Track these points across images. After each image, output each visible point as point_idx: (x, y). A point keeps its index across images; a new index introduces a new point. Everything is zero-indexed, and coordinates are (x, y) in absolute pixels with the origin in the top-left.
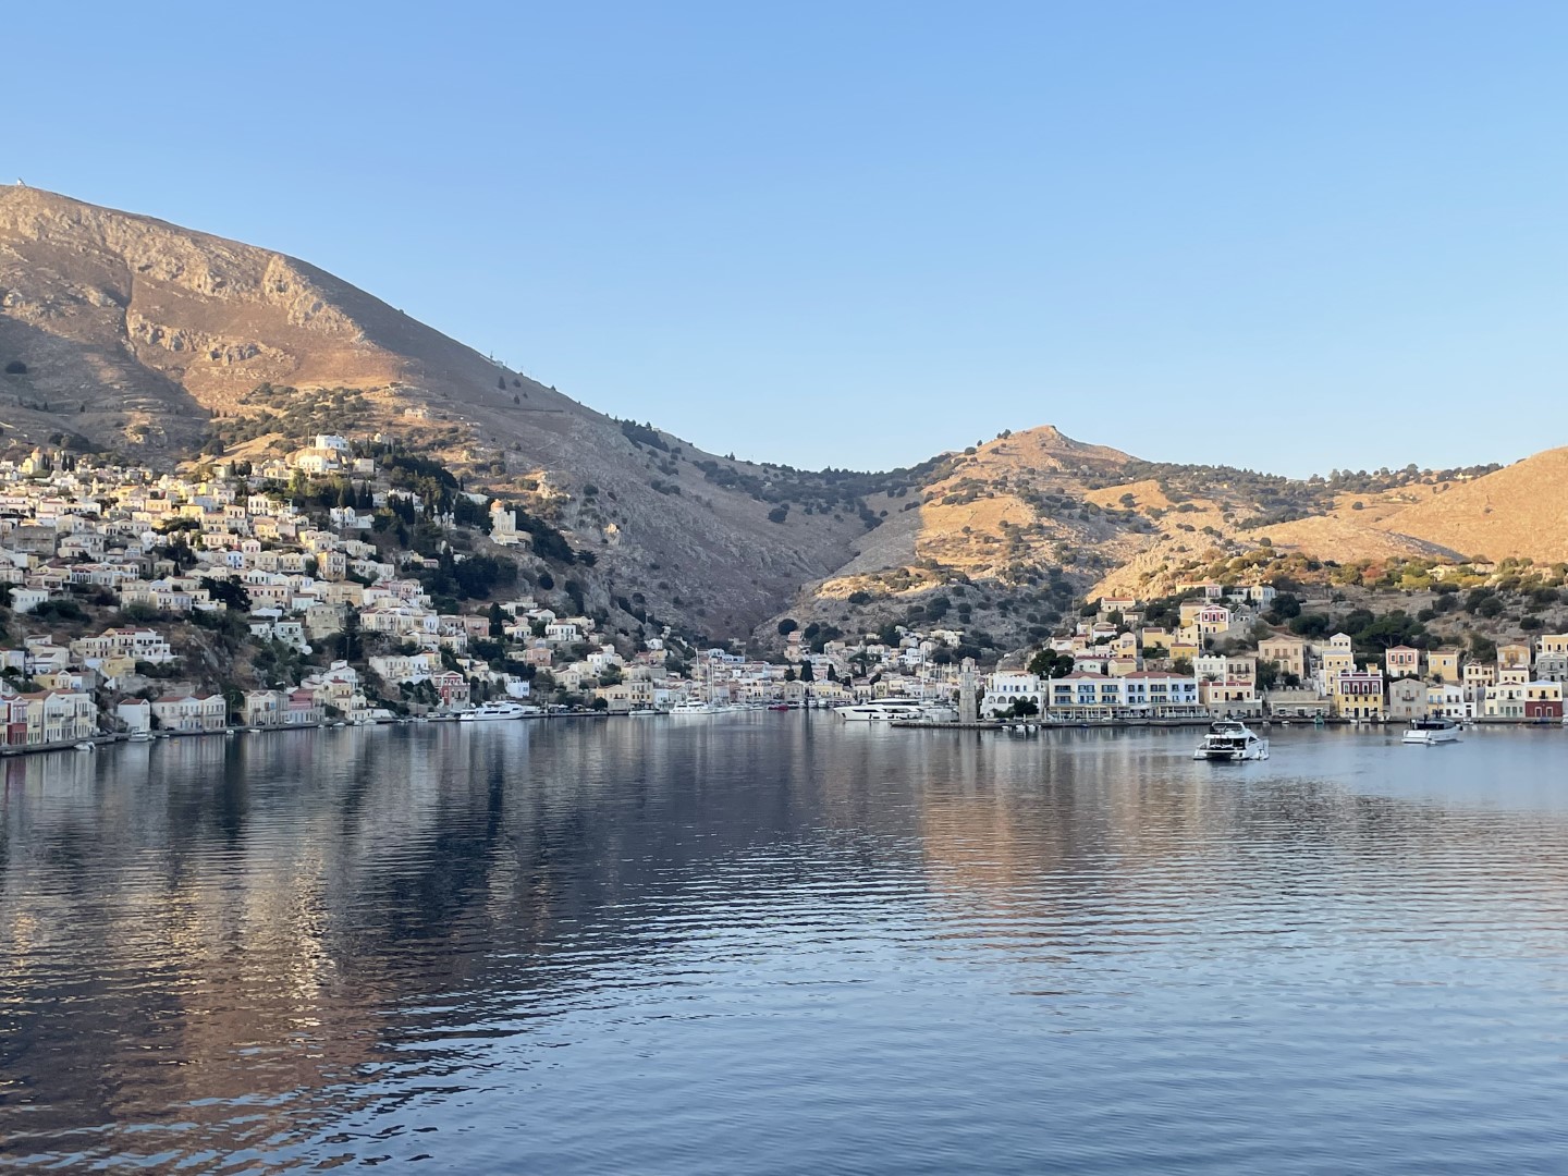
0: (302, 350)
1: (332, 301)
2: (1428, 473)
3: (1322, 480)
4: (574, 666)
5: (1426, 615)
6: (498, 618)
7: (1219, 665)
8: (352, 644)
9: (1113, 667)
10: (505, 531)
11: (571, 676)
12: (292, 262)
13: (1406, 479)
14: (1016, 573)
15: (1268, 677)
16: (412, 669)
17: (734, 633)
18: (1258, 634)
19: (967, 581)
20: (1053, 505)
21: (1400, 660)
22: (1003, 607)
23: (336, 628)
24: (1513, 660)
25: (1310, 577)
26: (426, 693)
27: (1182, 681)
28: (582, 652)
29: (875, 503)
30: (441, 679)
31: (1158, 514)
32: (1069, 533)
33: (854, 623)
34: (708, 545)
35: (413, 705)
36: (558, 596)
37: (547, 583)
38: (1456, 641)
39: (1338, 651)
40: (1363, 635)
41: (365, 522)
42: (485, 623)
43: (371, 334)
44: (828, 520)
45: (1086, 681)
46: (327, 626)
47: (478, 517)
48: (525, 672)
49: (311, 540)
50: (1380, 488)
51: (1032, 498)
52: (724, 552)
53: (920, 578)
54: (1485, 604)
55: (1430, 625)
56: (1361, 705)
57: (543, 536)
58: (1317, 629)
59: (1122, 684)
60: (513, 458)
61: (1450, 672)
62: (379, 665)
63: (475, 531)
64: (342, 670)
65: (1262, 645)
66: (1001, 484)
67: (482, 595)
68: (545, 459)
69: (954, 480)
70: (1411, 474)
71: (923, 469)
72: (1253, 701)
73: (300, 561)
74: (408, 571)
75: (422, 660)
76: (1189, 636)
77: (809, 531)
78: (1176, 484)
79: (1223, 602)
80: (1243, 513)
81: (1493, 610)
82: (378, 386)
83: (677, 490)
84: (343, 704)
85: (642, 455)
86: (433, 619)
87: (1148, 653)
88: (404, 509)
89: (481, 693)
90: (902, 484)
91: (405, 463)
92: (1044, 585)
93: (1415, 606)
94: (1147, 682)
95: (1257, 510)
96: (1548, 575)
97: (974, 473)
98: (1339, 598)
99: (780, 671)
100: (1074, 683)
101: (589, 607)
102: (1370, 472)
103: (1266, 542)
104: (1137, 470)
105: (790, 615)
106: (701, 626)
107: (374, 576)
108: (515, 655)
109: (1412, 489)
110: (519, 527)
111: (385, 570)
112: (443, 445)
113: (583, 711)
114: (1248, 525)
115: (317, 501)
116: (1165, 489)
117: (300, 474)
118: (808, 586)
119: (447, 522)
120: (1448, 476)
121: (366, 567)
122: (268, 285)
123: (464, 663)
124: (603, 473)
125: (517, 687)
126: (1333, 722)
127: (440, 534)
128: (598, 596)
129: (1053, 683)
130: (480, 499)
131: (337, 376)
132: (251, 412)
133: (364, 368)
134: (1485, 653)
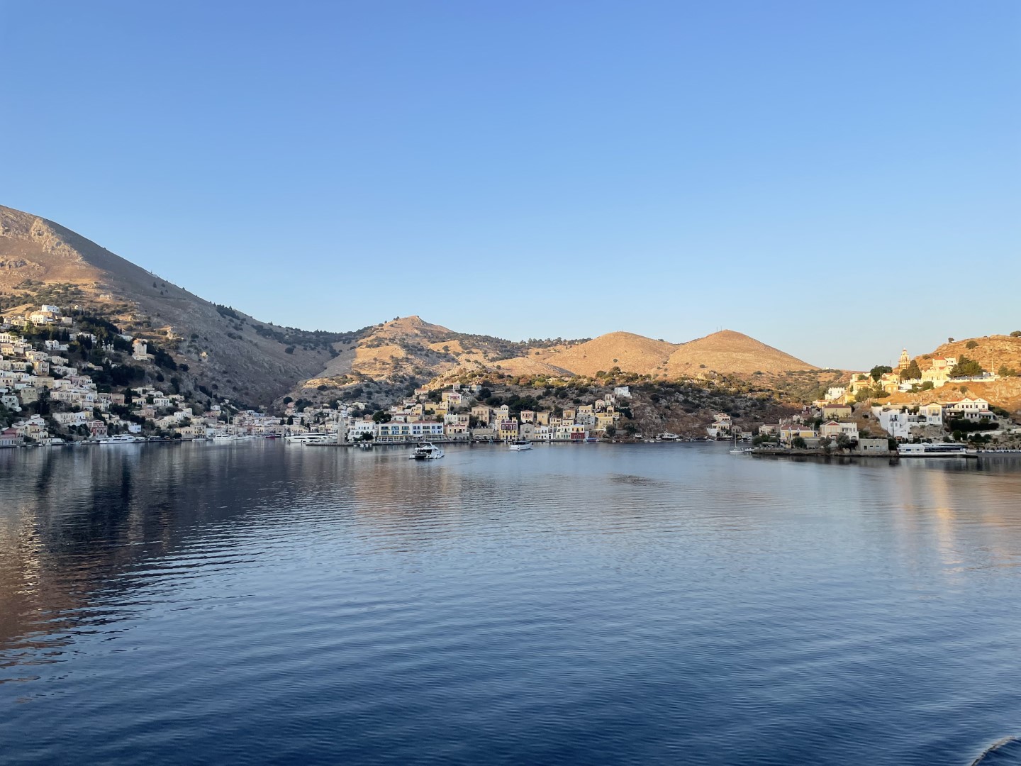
0: (49, 265)
1: (67, 242)
2: (565, 341)
3: (525, 342)
4: (166, 418)
5: (539, 398)
6: (129, 395)
7: (454, 418)
8: (44, 406)
9: (409, 418)
10: (140, 352)
11: (164, 423)
12: (45, 221)
13: (557, 343)
14: (395, 378)
15: (474, 423)
16: (77, 419)
17: (262, 403)
18: (473, 404)
19: (371, 380)
20: (413, 349)
21: (526, 415)
22: (387, 393)
23: (36, 399)
24: (569, 416)
25: (498, 381)
26: (84, 431)
27: (437, 425)
28: (171, 411)
29: (337, 346)
30: (92, 424)
31: (458, 354)
32: (419, 361)
33: (319, 399)
34: (253, 363)
35: (75, 436)
36: (166, 385)
37: (160, 379)
38: (549, 408)
39: (503, 412)
40: (513, 405)
41: (64, 347)
42: (123, 397)
43: (86, 258)
44: (313, 353)
45: (395, 424)
46: (30, 397)
47: (129, 348)
48: (136, 420)
49: (31, 356)
50: (546, 346)
51: (405, 346)
52: (262, 366)
53: (352, 380)
54: (562, 393)
55: (541, 402)
56: (509, 434)
57: (161, 357)
58: (496, 403)
59: (411, 426)
60: (155, 320)
61: (545, 421)
62: (58, 417)
63: (124, 354)
64: (37, 420)
65: (473, 409)
66: (392, 340)
67: (124, 383)
68: (172, 321)
69: (373, 337)
70: (559, 341)
71: (360, 332)
72: (466, 433)
73: (24, 365)
74: (86, 372)
75: (82, 414)
76: (444, 405)
77: (304, 357)
78: (466, 342)
79: (459, 391)
80: (491, 355)
81: (564, 396)
82: (88, 283)
83: (240, 338)
84: (35, 436)
85: (225, 321)
86: (95, 395)
87: (427, 413)
88: (86, 342)
89: (113, 430)
90: (349, 338)
91: (91, 320)
92: (407, 383)
93: (535, 394)
94: (421, 425)
95: (498, 354)
96: (585, 381)
97: (381, 335)
98: (508, 390)
99: (278, 420)
100: (389, 425)
101: (182, 390)
102: (543, 340)
103: (499, 367)
104: (452, 336)
105: (290, 395)
106: (246, 400)
107: (65, 374)
108: (135, 413)
109: (559, 347)
110: (148, 351)
111: (72, 371)
112: (119, 312)
113: (170, 439)
114: (493, 360)
115: (37, 337)
116: (461, 344)
117: (31, 324)
118: (300, 382)
119: (110, 349)
120: (572, 342)
121: (60, 369)
122: (33, 232)
123: (106, 416)
124: (202, 328)
125: (134, 428)
126: (497, 441)
127: (103, 354)
128: (188, 385)
129: (380, 425)
130: (128, 338)
131: (67, 277)
132: (19, 293)
133: (82, 274)
134: (559, 413)
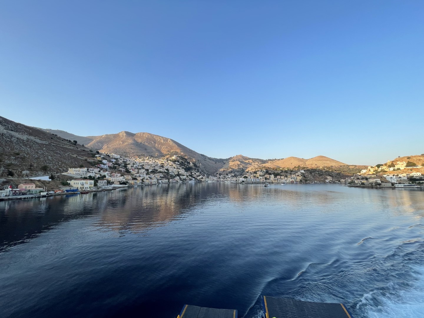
0: (172, 148)
1: (174, 143)
2: (277, 159)
3: (267, 160)
4: (199, 177)
5: (280, 173)
6: (191, 173)
7: (261, 177)
8: (179, 175)
9: (251, 177)
10: (191, 164)
11: (198, 178)
12: (170, 139)
14: (239, 168)
15: (266, 179)
16: (184, 177)
17: (212, 174)
18: (265, 174)
19: (234, 169)
20: (242, 162)
21: (278, 177)
22: (238, 172)
23: (177, 173)
24: (289, 177)
25: (269, 169)
26: (185, 179)
27: (258, 179)
28: (199, 176)
29: (225, 162)
30: (187, 178)
31: (252, 163)
32: (243, 165)
33: (223, 173)
34: (210, 166)
35: (184, 181)
36: (196, 170)
37: (195, 169)
38: (284, 175)
39: (272, 176)
40: (275, 175)
41: (179, 163)
42: (190, 173)
43: (178, 146)
44: (220, 163)
45: (249, 179)
46: (176, 173)
47: (189, 163)
48: (194, 178)
49: (174, 165)
50: (272, 161)
51: (240, 161)
52: (211, 166)
53: (230, 169)
54: (286, 172)
55: (281, 174)
56: (275, 181)
57: (195, 165)
58: (270, 174)
59: (252, 179)
60: (191, 157)
61: (283, 178)
62: (181, 177)
63: (189, 164)
64: (178, 177)
65: (265, 176)
66: (237, 160)
67: (189, 170)
68: (194, 157)
69: (232, 160)
70: (275, 159)
71: (229, 158)
72: (265, 181)
73: (173, 167)
74: (183, 168)
75: (185, 176)
76: (258, 175)
77: (219, 164)
78: (253, 160)
79: (261, 171)
80: (260, 163)
81: (287, 172)
82: (179, 151)
83: (206, 160)
84: (178, 181)
85: (203, 157)
86: (185, 173)
87: (254, 176)
88: (182, 162)
89: (190, 180)
90: (227, 160)
91: (182, 158)
92: (241, 170)
93: (279, 172)
94: (255, 179)
96: (292, 169)
97: (234, 159)
98: (272, 171)
99: (217, 178)
101: (199, 171)
103: (262, 166)
104: (250, 159)
105: (217, 172)
106: (209, 173)
107: (180, 168)
108: (193, 176)
109: (276, 161)
110: (193, 164)
111: (181, 168)
112: (185, 156)
113: (200, 181)
115: (174, 161)
117: (173, 159)
118: (219, 170)
119: (186, 163)
120: (279, 160)
121: (179, 168)
122: (168, 141)
123: (189, 177)
124: (199, 159)
125: (193, 179)
126: (272, 183)
127: (185, 164)
128: (200, 170)
129: (246, 179)
130: (189, 161)
131: (175, 150)
132: (167, 153)
133: (177, 149)
134: (286, 176)
